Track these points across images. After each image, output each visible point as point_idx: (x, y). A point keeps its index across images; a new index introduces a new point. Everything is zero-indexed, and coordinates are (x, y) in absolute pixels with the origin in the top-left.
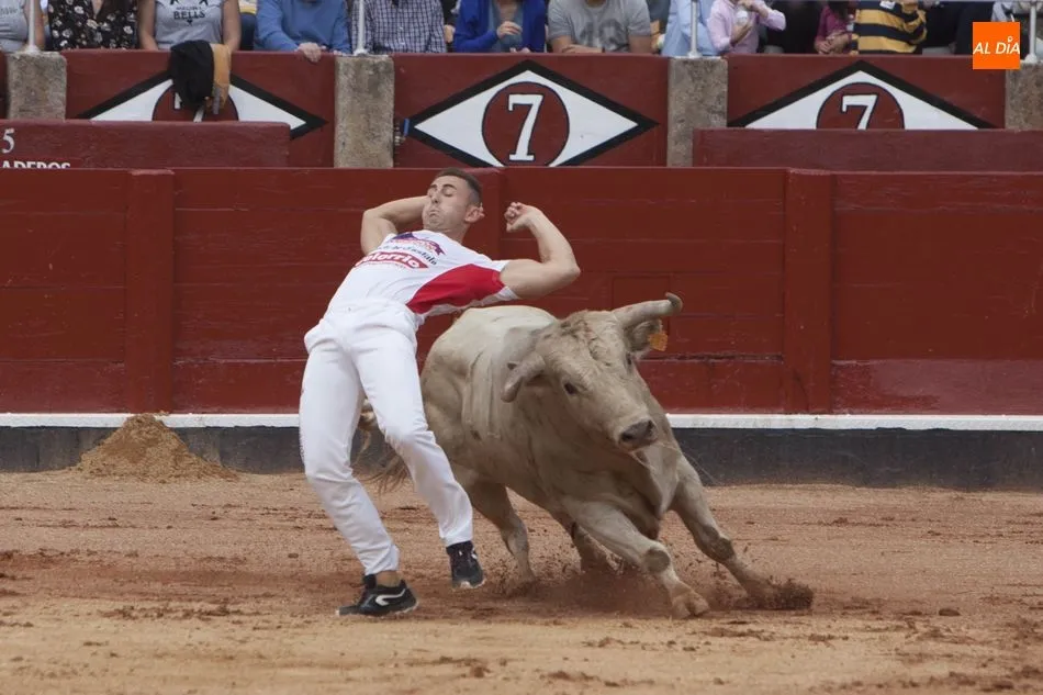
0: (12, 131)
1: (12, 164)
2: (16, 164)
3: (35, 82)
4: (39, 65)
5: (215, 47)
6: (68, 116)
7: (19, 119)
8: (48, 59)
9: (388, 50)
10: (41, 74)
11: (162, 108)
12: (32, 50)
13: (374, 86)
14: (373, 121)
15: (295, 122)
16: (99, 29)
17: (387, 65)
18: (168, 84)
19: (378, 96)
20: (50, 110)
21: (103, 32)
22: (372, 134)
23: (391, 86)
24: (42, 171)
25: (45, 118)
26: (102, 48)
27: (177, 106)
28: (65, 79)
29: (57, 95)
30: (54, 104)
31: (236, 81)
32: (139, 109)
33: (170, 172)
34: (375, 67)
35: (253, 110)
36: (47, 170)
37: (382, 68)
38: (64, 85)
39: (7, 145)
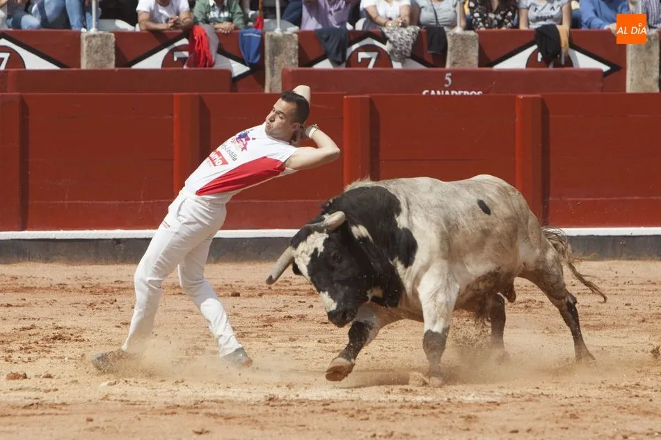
0: (450, 74)
1: (450, 92)
2: (453, 92)
3: (461, 48)
4: (463, 39)
5: (559, 27)
6: (480, 65)
7: (452, 68)
8: (468, 35)
9: (655, 28)
10: (464, 43)
11: (532, 61)
12: (458, 30)
13: (648, 47)
14: (648, 67)
15: (605, 68)
16: (495, 18)
17: (655, 36)
18: (535, 47)
19: (650, 53)
20: (470, 63)
21: (498, 20)
22: (647, 74)
23: (658, 48)
24: (466, 96)
25: (467, 67)
26: (497, 28)
27: (539, 60)
28: (477, 46)
29: (473, 55)
30: (472, 60)
31: (573, 46)
32: (518, 62)
33: (538, 95)
34: (649, 37)
35: (584, 62)
36: (470, 96)
37: (652, 38)
38: (477, 49)
39: (447, 82)
